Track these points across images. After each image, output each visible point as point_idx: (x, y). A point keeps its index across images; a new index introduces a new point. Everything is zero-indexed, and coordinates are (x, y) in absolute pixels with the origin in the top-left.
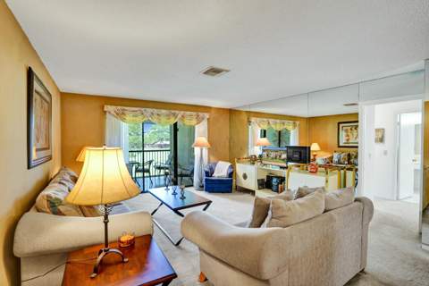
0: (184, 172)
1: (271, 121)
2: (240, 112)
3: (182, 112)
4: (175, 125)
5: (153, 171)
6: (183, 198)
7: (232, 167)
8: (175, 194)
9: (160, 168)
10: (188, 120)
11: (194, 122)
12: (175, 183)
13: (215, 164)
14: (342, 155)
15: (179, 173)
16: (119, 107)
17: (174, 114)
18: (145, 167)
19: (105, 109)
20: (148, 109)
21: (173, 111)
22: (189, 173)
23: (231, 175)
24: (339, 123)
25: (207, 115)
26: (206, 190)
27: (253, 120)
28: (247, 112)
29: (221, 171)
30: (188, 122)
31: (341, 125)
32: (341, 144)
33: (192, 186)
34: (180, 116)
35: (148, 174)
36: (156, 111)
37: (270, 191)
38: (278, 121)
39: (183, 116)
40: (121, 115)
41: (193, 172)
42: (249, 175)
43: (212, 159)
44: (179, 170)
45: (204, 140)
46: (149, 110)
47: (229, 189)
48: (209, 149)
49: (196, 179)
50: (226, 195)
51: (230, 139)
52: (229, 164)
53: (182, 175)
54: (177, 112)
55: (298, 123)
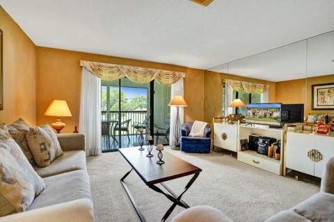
0: (160, 131)
1: (244, 83)
2: (215, 73)
3: (159, 71)
4: (152, 83)
5: (131, 130)
6: (161, 163)
7: (210, 126)
8: (150, 156)
9: (137, 127)
10: (164, 79)
11: (170, 80)
12: (151, 143)
13: (192, 124)
14: (320, 117)
15: (155, 132)
16: (95, 63)
17: (151, 72)
18: (122, 126)
19: (81, 65)
20: (124, 66)
21: (149, 69)
22: (165, 132)
23: (208, 134)
24: (313, 86)
25: (183, 75)
26: (183, 150)
27: (227, 81)
28: (221, 74)
29: (198, 130)
30: (164, 80)
31: (316, 88)
32: (315, 107)
33: (168, 145)
34: (156, 74)
35: (125, 133)
36: (132, 68)
37: (255, 153)
38: (250, 84)
39: (160, 75)
40: (97, 71)
41: (168, 131)
42: (230, 135)
43: (188, 119)
44: (155, 129)
45: (180, 98)
46: (126, 67)
47: (207, 150)
48: (185, 108)
49: (172, 138)
50: (204, 156)
51: (206, 99)
52: (206, 124)
53: (158, 134)
54: (154, 70)
55: (268, 86)
